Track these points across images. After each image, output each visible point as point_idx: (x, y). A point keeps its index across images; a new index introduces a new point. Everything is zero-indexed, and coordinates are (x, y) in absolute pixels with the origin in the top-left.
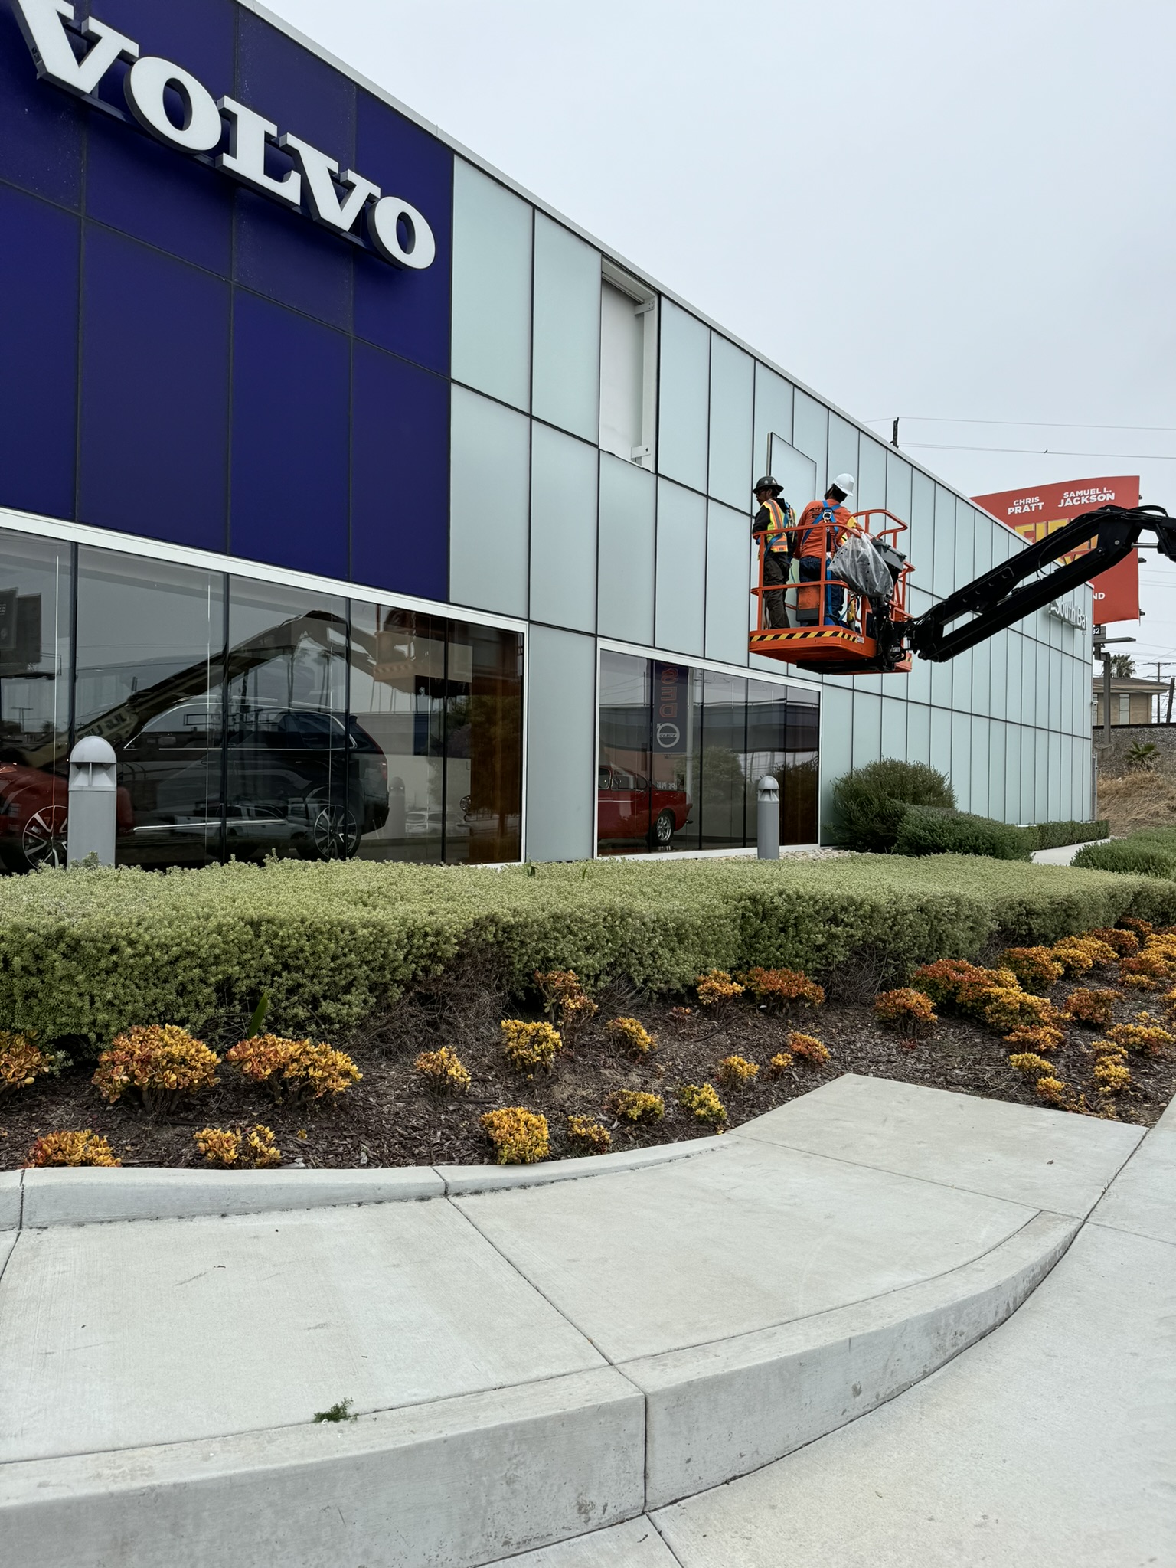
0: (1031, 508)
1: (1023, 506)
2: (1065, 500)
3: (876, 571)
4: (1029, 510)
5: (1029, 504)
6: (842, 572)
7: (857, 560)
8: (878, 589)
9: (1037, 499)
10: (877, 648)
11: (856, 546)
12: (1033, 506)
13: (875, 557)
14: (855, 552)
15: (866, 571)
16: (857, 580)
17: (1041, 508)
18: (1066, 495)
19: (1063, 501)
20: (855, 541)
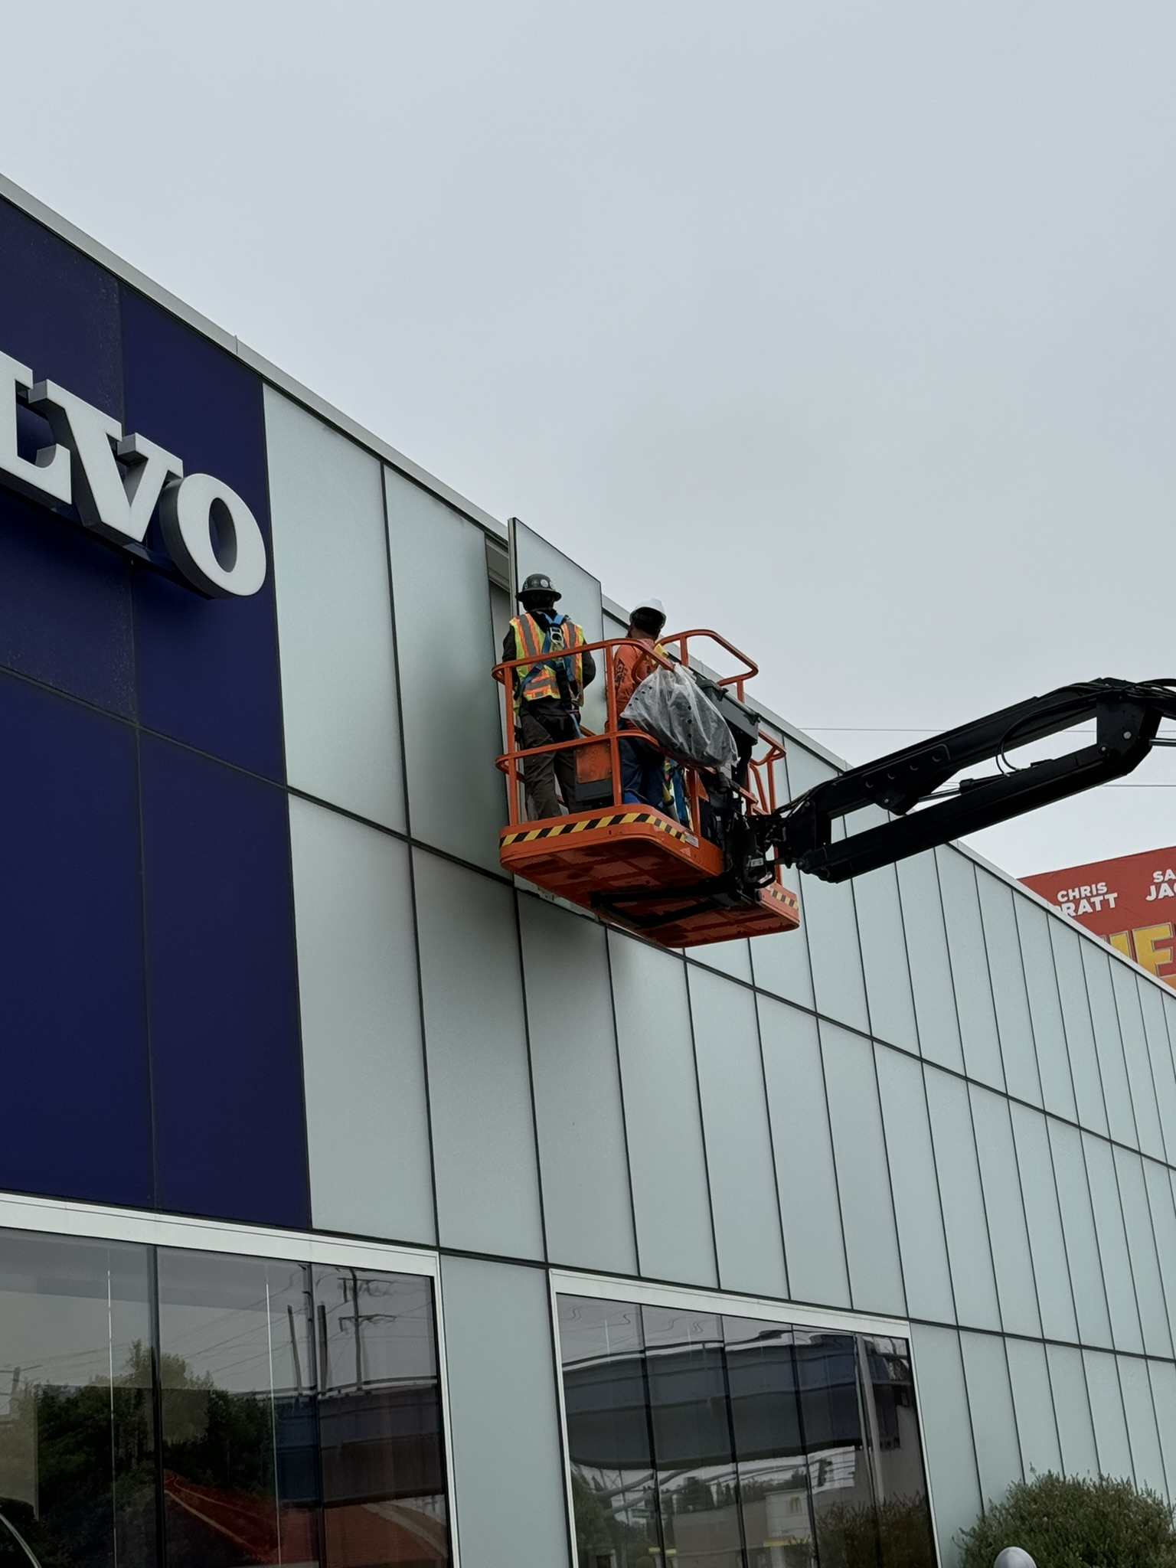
0: (1093, 905)
1: (1077, 902)
2: (1158, 886)
3: (704, 723)
4: (1090, 910)
5: (1088, 898)
6: (645, 720)
7: (669, 703)
8: (710, 750)
9: (1102, 887)
10: (725, 861)
11: (667, 683)
12: (1097, 900)
13: (700, 701)
14: (665, 693)
15: (687, 723)
16: (673, 734)
17: (1112, 905)
18: (1157, 876)
19: (1153, 888)
20: (665, 677)
